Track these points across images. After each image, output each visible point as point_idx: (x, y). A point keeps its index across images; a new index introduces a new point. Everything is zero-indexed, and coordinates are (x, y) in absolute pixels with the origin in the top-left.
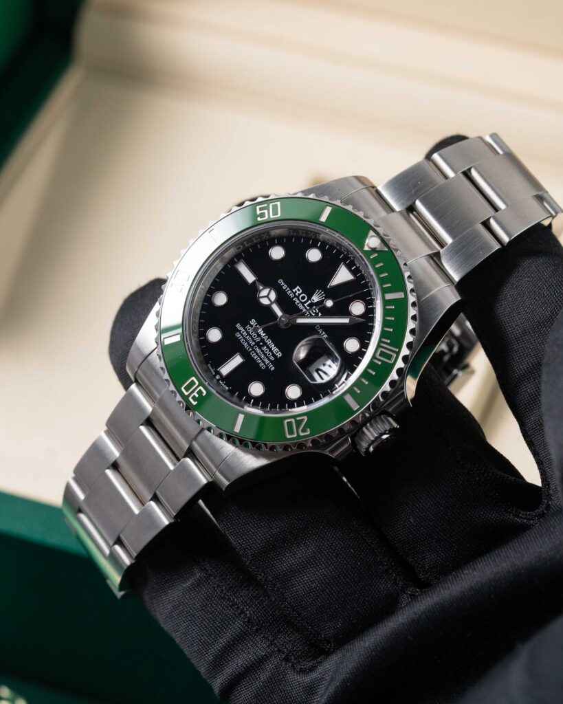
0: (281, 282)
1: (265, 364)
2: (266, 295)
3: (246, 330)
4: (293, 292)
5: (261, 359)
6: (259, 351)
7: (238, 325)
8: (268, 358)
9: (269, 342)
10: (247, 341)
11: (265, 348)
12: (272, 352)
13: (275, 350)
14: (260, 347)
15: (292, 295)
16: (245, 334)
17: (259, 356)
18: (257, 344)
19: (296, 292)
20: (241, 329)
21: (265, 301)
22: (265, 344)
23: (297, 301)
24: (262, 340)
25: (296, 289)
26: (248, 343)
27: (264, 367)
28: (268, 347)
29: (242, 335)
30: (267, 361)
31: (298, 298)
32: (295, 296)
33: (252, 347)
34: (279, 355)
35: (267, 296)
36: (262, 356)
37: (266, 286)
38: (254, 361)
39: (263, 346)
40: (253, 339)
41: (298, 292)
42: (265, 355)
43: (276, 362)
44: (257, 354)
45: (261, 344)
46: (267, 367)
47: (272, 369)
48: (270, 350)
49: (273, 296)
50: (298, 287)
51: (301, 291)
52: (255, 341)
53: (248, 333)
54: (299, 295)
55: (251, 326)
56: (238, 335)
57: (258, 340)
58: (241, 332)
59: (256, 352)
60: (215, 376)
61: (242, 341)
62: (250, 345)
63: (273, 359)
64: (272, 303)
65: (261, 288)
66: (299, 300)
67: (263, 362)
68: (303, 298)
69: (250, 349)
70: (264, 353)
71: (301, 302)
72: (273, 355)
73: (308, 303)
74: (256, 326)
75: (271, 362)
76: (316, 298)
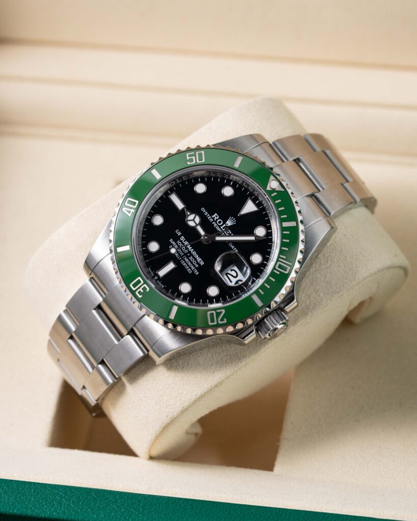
0: (203, 210)
1: (191, 270)
2: (192, 218)
3: (177, 244)
4: (212, 218)
5: (188, 266)
6: (187, 260)
7: (171, 240)
8: (194, 265)
9: (194, 253)
10: (178, 252)
11: (191, 258)
12: (197, 261)
13: (199, 260)
14: (188, 257)
15: (211, 220)
17: (187, 264)
19: (214, 217)
20: (173, 243)
21: (191, 224)
22: (191, 255)
23: (215, 225)
24: (189, 252)
25: (214, 216)
27: (190, 272)
28: (193, 257)
30: (193, 268)
31: (216, 222)
32: (214, 221)
33: (182, 257)
34: (202, 263)
35: (193, 220)
36: (189, 264)
37: (192, 212)
38: (183, 267)
39: (190, 256)
40: (182, 251)
41: (216, 218)
42: (192, 263)
43: (200, 268)
44: (185, 262)
45: (189, 255)
46: (193, 272)
47: (197, 274)
48: (196, 259)
49: (198, 220)
50: (216, 214)
51: (218, 217)
52: (184, 253)
53: (179, 246)
54: (217, 220)
55: (181, 241)
57: (186, 251)
58: (174, 246)
59: (184, 260)
60: (154, 277)
62: (180, 255)
63: (197, 266)
64: (197, 225)
65: (188, 213)
66: (216, 223)
67: (190, 268)
68: (220, 222)
69: (180, 259)
70: (190, 261)
71: (218, 225)
72: (198, 263)
73: (223, 226)
74: (184, 241)
75: (196, 268)
76: (229, 223)
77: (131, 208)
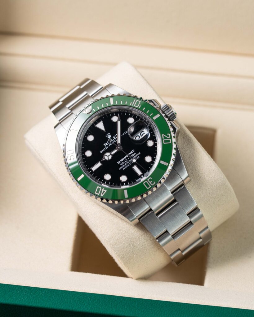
0: (101, 152)
1: (137, 157)
2: (107, 157)
3: (122, 165)
4: (106, 147)
5: (135, 158)
6: (131, 160)
7: (120, 169)
9: (127, 155)
10: (127, 165)
12: (132, 154)
13: (131, 152)
15: (108, 147)
16: (123, 166)
18: (128, 160)
20: (121, 167)
21: (110, 157)
23: (111, 144)
24: (127, 158)
25: (105, 145)
26: (128, 164)
27: (139, 157)
28: (130, 156)
29: (124, 167)
32: (108, 145)
33: (130, 162)
34: (133, 151)
35: (108, 156)
37: (103, 157)
40: (126, 162)
41: (106, 144)
42: (133, 157)
43: (136, 152)
45: (128, 159)
46: (139, 156)
47: (140, 153)
49: (108, 154)
50: (104, 144)
51: (106, 143)
52: (127, 161)
53: (123, 164)
54: (107, 144)
55: (120, 163)
56: (124, 169)
57: (126, 160)
58: (123, 167)
60: (142, 178)
61: (126, 167)
62: (129, 163)
63: (135, 153)
64: (111, 154)
65: (104, 159)
66: (110, 144)
68: (109, 142)
69: (131, 163)
72: (133, 153)
73: (111, 140)
74: (120, 161)
75: (136, 154)
76: (109, 137)
77: (101, 191)
